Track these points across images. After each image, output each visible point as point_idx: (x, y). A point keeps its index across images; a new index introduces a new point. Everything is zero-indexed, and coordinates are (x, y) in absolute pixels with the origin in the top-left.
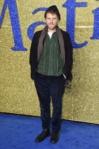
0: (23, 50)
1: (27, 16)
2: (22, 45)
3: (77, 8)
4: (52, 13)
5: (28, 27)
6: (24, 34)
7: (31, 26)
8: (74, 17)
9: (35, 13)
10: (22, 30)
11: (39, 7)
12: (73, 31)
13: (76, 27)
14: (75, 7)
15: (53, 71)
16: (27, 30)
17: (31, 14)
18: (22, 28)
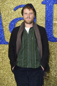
0: (4, 44)
1: (9, 13)
2: (4, 39)
3: (55, 5)
4: (28, 8)
5: (9, 22)
6: (6, 29)
7: (13, 21)
8: (52, 13)
9: (17, 9)
10: (4, 25)
11: (20, 4)
12: (52, 26)
13: (54, 22)
14: (54, 4)
15: (32, 63)
16: (9, 25)
17: (13, 11)
18: (4, 23)
